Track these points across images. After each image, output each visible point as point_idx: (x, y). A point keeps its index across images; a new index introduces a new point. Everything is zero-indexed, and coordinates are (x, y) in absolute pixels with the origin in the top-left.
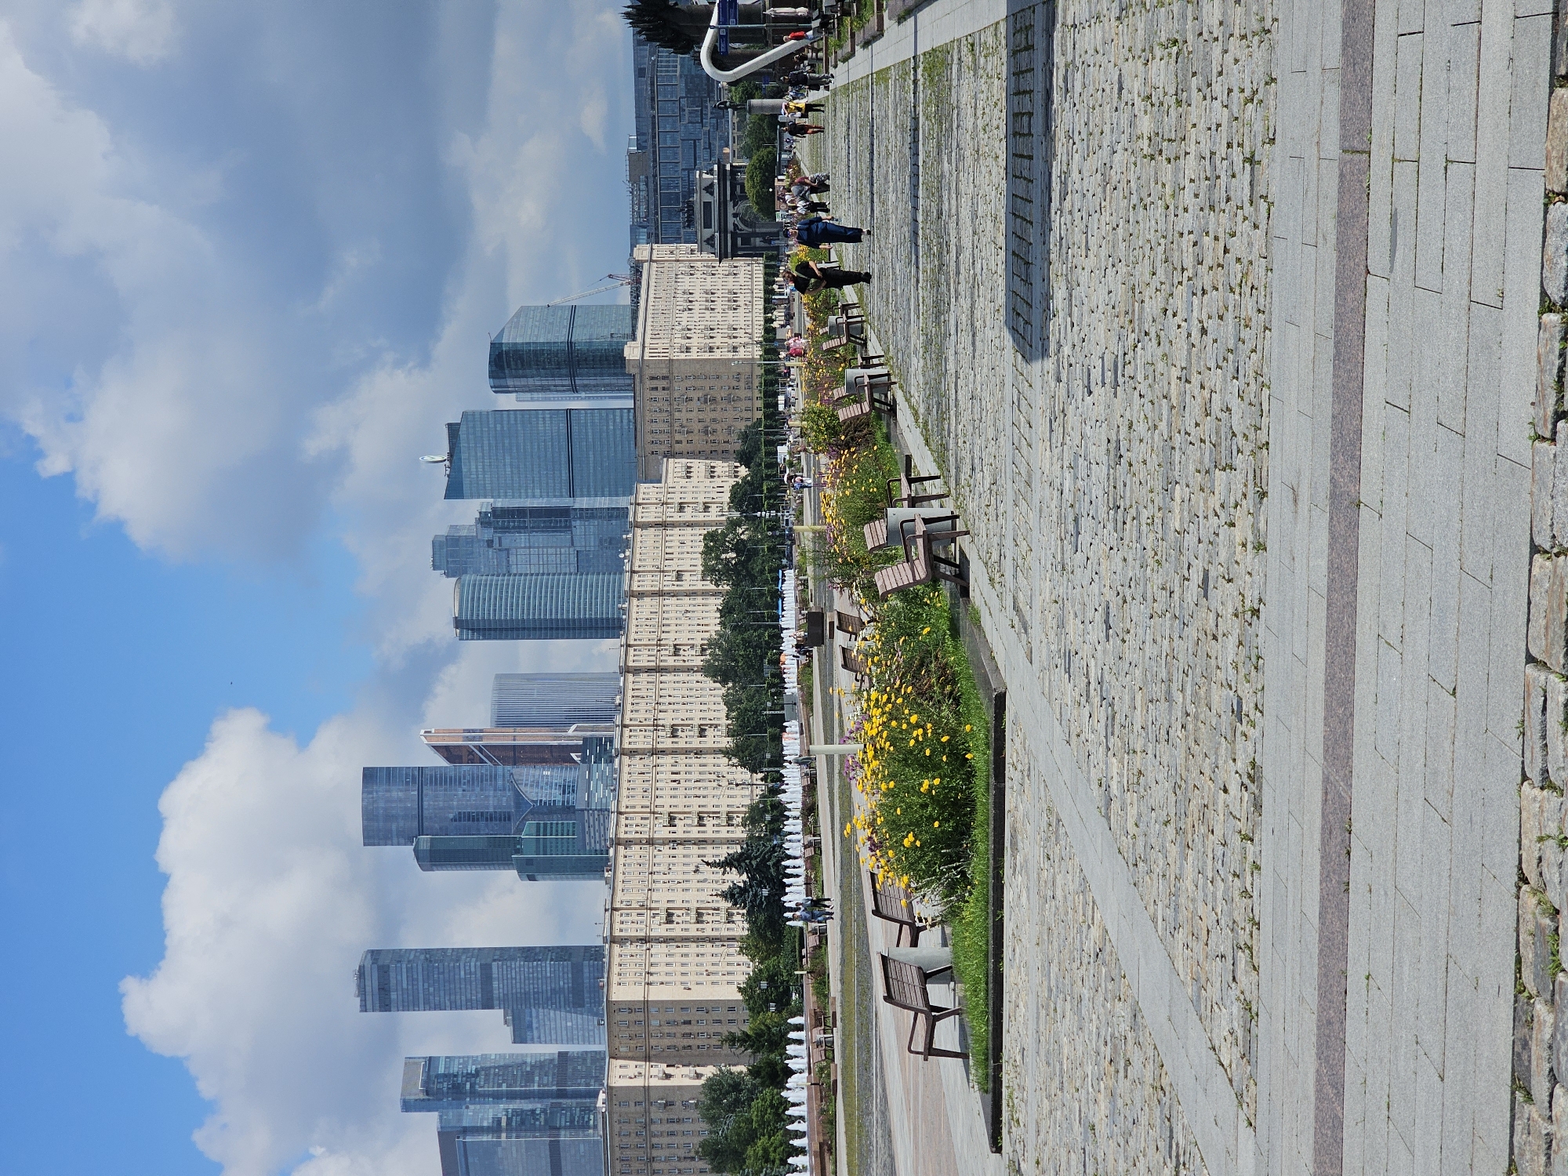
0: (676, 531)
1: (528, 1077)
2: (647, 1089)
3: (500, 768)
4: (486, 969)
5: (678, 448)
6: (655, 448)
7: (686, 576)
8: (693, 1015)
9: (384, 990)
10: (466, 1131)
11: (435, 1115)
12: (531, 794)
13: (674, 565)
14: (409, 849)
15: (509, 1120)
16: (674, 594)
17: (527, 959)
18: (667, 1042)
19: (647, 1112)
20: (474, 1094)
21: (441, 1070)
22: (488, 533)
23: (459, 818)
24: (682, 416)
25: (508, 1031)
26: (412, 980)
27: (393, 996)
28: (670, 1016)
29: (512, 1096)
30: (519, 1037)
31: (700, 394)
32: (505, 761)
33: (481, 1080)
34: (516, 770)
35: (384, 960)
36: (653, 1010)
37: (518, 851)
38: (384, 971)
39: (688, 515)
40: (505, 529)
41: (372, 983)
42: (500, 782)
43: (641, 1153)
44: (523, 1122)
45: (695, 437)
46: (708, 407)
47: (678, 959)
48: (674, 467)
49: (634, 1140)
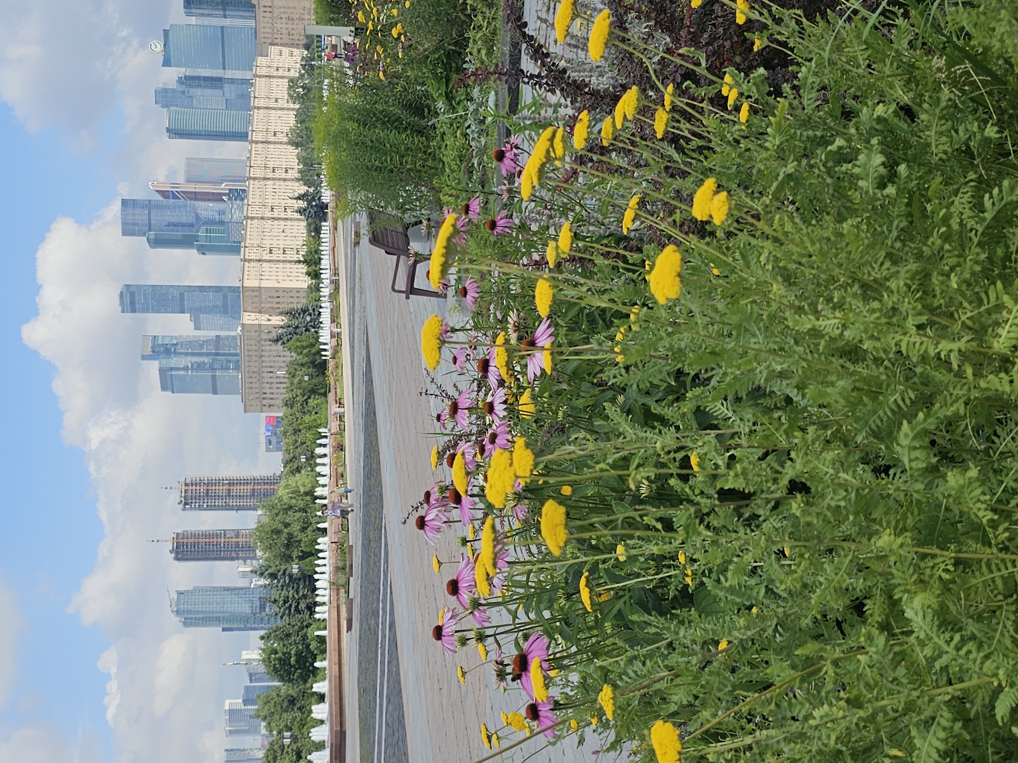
0: (275, 80)
1: (202, 346)
2: (260, 325)
3: (188, 202)
4: (182, 295)
5: (276, 41)
6: (265, 40)
7: (279, 101)
8: (281, 294)
9: (132, 303)
10: (171, 369)
11: (157, 362)
12: (203, 214)
13: (274, 96)
14: (145, 238)
15: (192, 365)
16: (274, 109)
17: (201, 291)
18: (269, 305)
19: (259, 335)
20: (175, 353)
21: (160, 342)
22: (182, 88)
23: (169, 225)
24: (278, 26)
25: (192, 324)
26: (145, 299)
27: (137, 306)
28: (271, 294)
29: (193, 354)
30: (197, 328)
31: (286, 16)
32: (191, 199)
33: (179, 347)
34: (196, 203)
35: (132, 289)
36: (263, 291)
37: (197, 241)
38: (132, 294)
39: (281, 73)
40: (191, 86)
41: (127, 300)
42: (188, 209)
43: (257, 353)
44: (199, 366)
45: (284, 36)
46: (290, 22)
47: (275, 269)
48: (274, 50)
49: (254, 348)
